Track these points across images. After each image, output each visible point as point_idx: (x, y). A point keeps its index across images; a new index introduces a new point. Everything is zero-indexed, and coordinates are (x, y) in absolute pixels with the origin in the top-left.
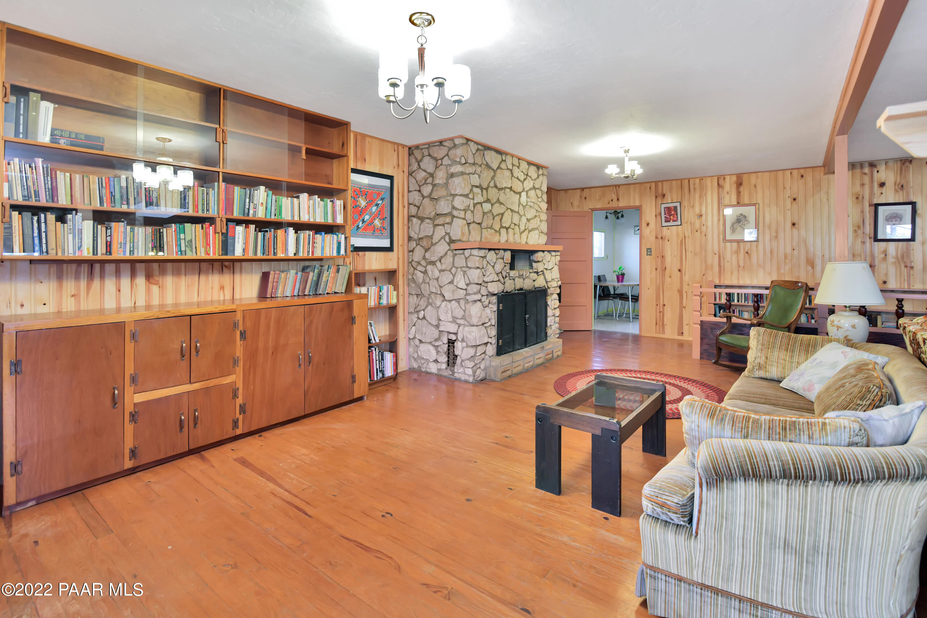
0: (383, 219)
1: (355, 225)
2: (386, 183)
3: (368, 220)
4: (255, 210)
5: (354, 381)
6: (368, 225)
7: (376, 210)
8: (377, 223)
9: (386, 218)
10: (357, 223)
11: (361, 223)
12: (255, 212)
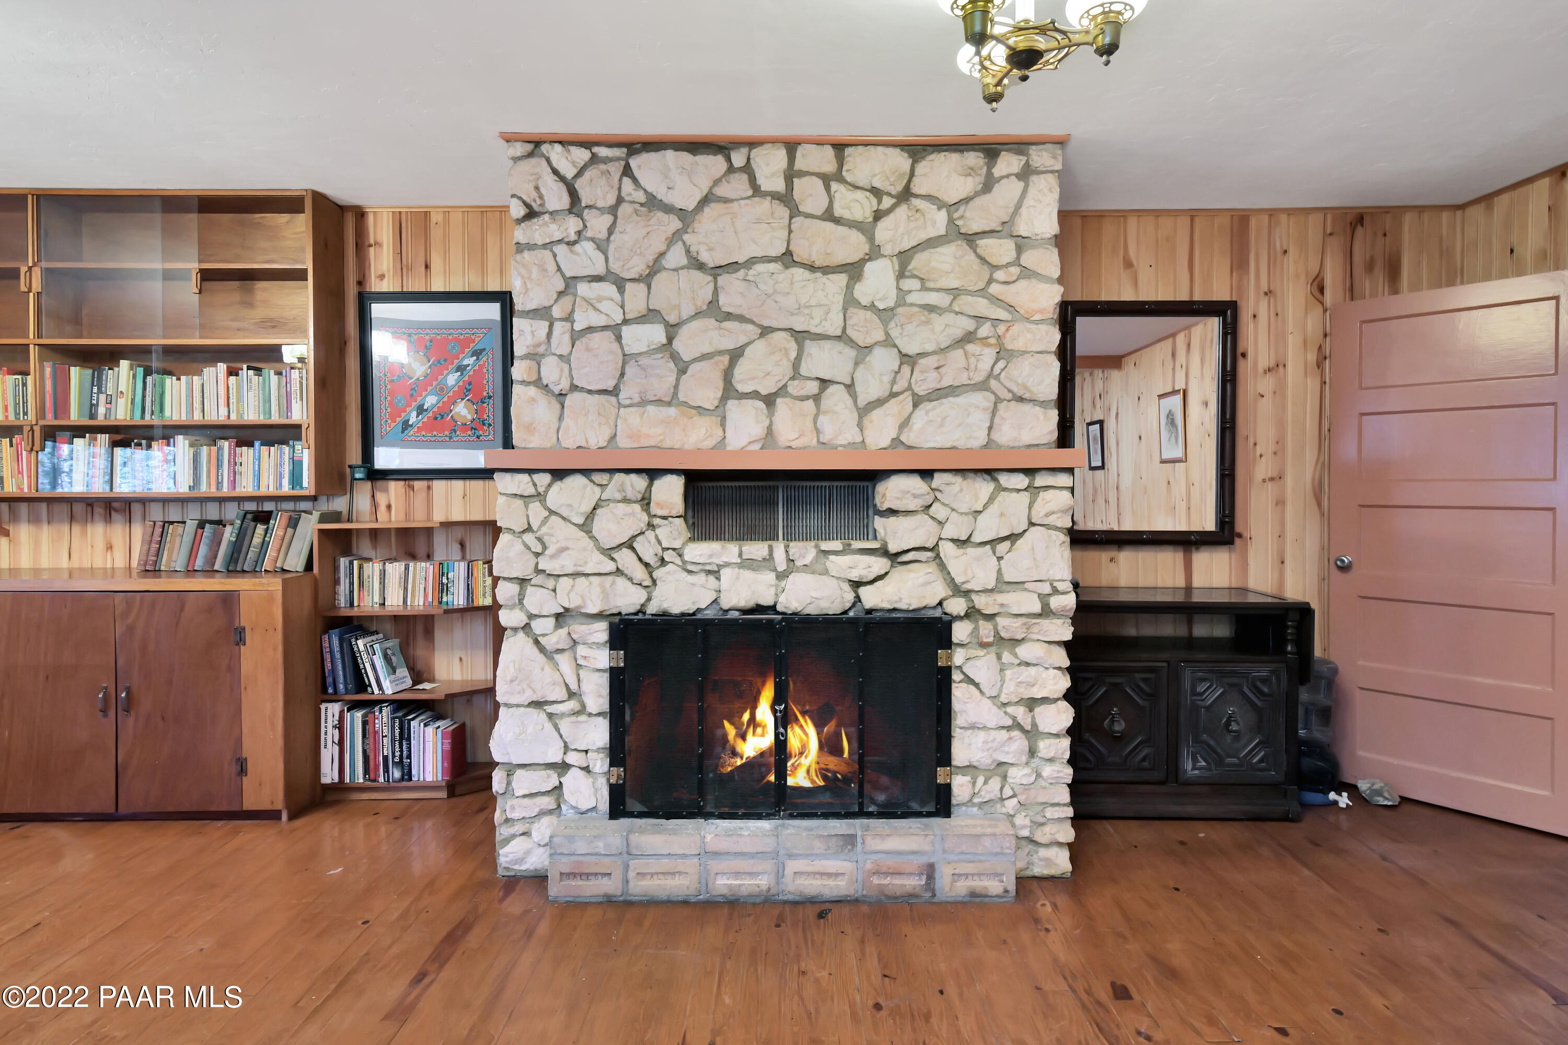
0: (479, 401)
1: (398, 419)
2: (492, 311)
3: (433, 406)
4: (108, 406)
5: (242, 768)
6: (436, 418)
7: (458, 381)
8: (463, 411)
9: (490, 397)
10: (403, 415)
11: (414, 414)
12: (108, 410)
